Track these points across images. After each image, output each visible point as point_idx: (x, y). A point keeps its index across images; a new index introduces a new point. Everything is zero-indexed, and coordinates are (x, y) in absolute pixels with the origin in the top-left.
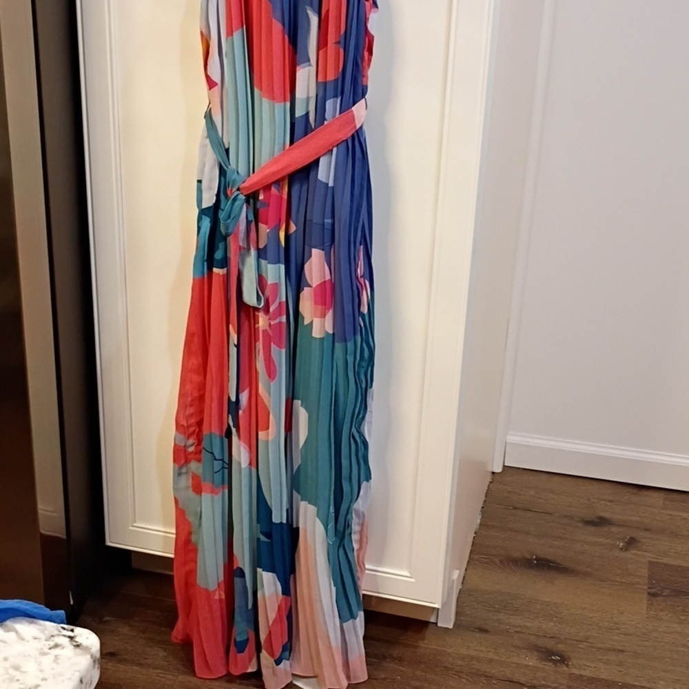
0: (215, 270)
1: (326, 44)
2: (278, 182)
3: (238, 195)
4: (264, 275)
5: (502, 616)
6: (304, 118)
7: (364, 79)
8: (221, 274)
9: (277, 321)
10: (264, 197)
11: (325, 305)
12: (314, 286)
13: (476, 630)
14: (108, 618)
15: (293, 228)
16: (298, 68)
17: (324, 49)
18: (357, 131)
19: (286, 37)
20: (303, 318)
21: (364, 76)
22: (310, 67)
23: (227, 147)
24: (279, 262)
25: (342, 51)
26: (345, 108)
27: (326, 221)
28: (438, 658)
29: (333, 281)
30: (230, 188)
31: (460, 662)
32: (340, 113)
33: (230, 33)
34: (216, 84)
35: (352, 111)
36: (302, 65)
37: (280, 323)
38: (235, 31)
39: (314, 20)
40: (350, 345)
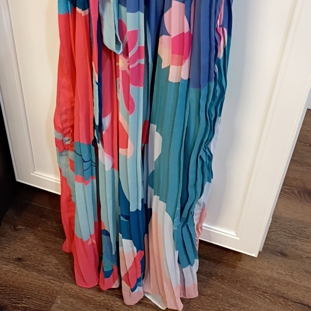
4: (124, 21)
5: (298, 243)
9: (137, 63)
11: (183, 55)
12: (172, 37)
13: (278, 254)
14: (20, 227)
20: (161, 60)
24: (139, 9)
28: (250, 278)
29: (192, 32)
31: (265, 284)
37: (139, 64)
40: (204, 92)
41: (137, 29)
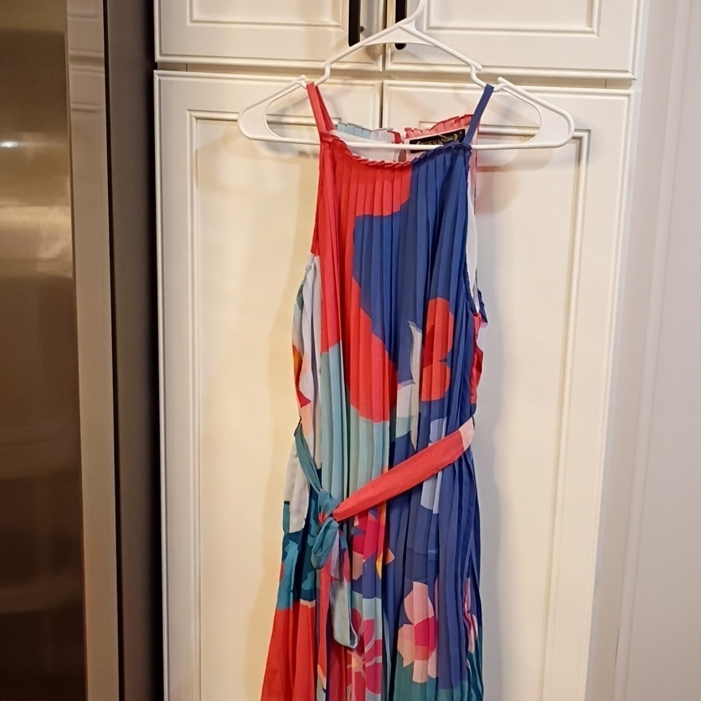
0: (302, 602)
1: (431, 362)
2: (376, 508)
3: (331, 522)
4: (358, 609)
6: (406, 437)
7: (473, 398)
8: (310, 607)
9: (373, 662)
10: (360, 523)
11: (428, 645)
12: (415, 624)
15: (391, 557)
16: (399, 385)
17: (429, 366)
18: (464, 453)
19: (387, 353)
20: (402, 659)
21: (473, 394)
22: (413, 385)
23: (319, 468)
24: (375, 595)
25: (448, 369)
26: (451, 429)
27: (429, 551)
29: (437, 618)
30: (322, 513)
32: (446, 435)
33: (325, 347)
34: (310, 401)
35: (459, 432)
36: (404, 383)
37: (376, 664)
38: (331, 346)
39: (418, 336)
40: (457, 693)
41: (373, 618)
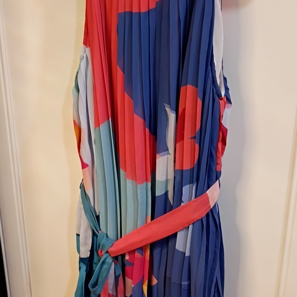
1: (182, 138)
2: (142, 249)
6: (164, 197)
7: (218, 166)
10: (129, 258)
15: (155, 281)
16: (157, 155)
17: (182, 141)
18: (211, 210)
19: (147, 130)
21: (219, 164)
22: (169, 155)
23: (98, 214)
25: (197, 146)
26: (200, 192)
30: (100, 250)
32: (196, 197)
33: (97, 124)
34: (87, 165)
35: (207, 195)
36: (161, 154)
38: (101, 124)
39: (172, 117)
